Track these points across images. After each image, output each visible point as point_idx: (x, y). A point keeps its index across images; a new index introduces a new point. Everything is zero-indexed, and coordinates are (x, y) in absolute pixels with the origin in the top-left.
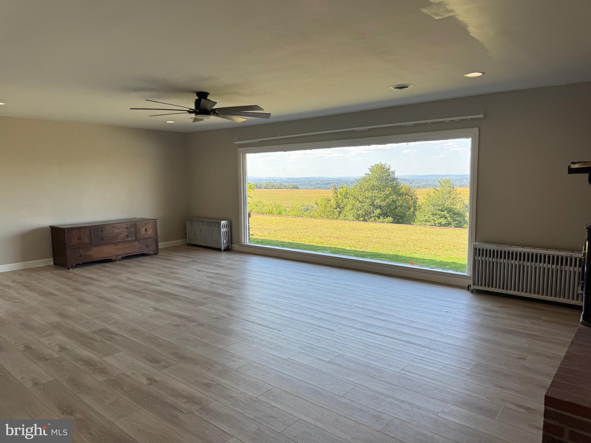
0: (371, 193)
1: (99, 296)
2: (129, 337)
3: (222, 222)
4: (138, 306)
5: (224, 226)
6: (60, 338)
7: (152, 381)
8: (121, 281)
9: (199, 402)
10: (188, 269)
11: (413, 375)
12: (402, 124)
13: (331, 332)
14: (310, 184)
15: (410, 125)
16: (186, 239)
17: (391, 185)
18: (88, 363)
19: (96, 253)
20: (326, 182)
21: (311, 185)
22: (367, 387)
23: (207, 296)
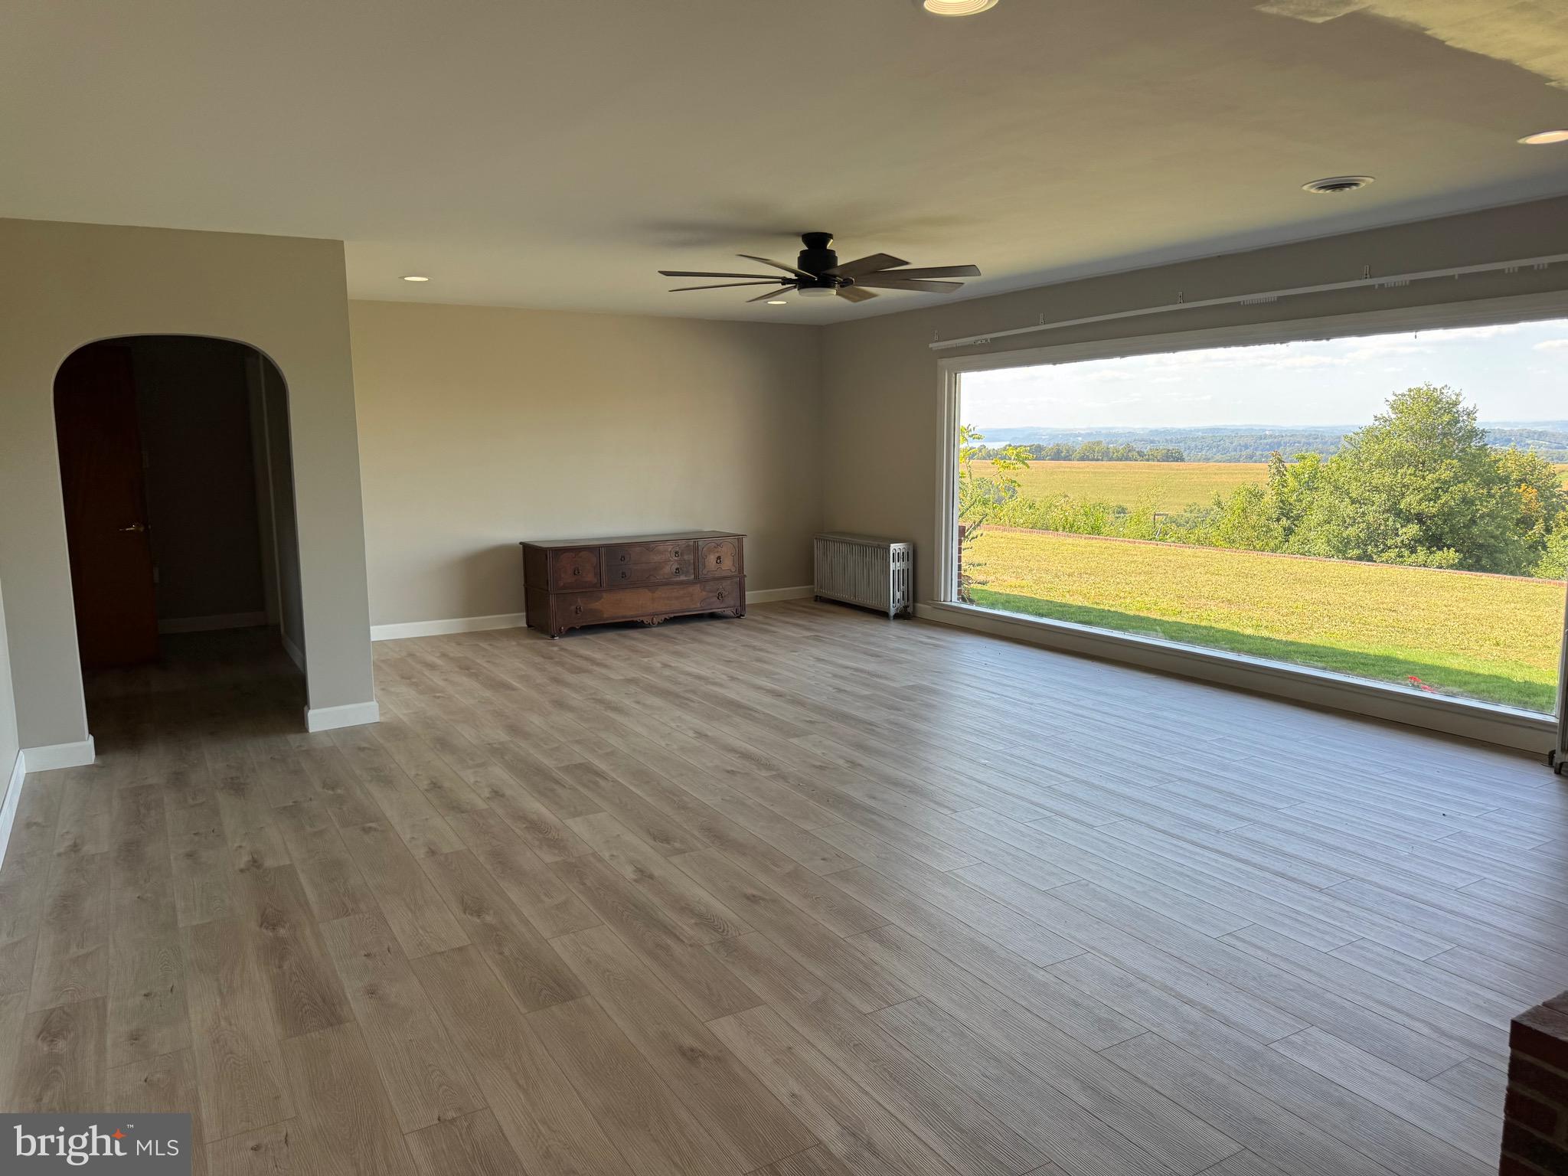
0: (1392, 476)
1: (594, 696)
2: (627, 786)
3: (893, 546)
4: (666, 725)
5: (899, 557)
6: (499, 773)
7: (644, 875)
8: (648, 669)
9: (722, 928)
10: (796, 654)
11: (1251, 951)
12: (1375, 281)
13: (1083, 829)
14: (1219, 446)
15: (1397, 285)
16: (812, 586)
17: (1461, 451)
18: (536, 827)
19: (610, 605)
20: (1270, 441)
21: (1224, 449)
22: (1115, 958)
23: (815, 717)
